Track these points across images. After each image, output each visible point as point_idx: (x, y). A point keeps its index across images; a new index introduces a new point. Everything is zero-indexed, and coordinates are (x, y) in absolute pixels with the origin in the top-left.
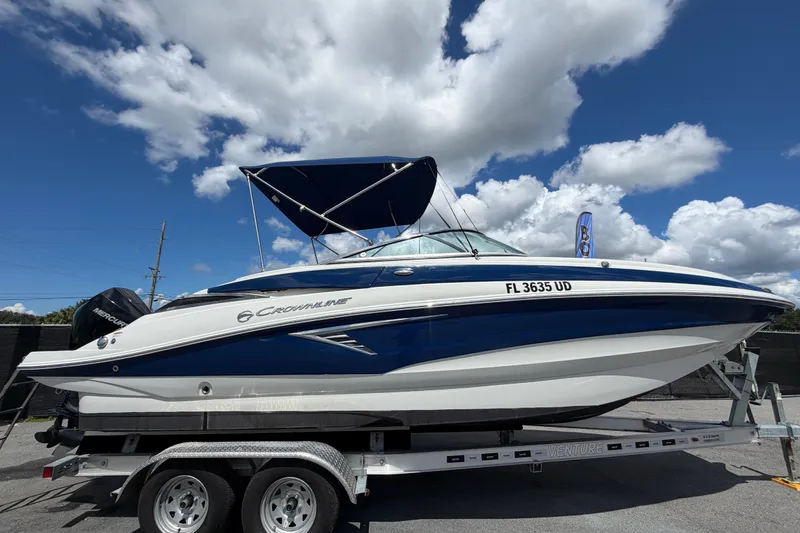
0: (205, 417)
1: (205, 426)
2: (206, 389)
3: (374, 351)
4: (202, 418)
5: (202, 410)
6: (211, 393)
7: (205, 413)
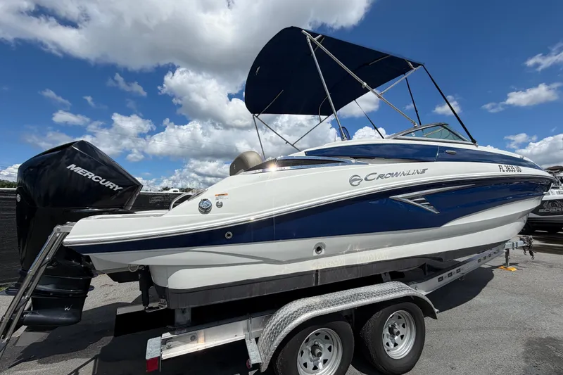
0: (317, 275)
1: (317, 281)
2: (319, 249)
3: (438, 210)
4: (314, 276)
5: (314, 269)
6: (323, 252)
7: (317, 271)
